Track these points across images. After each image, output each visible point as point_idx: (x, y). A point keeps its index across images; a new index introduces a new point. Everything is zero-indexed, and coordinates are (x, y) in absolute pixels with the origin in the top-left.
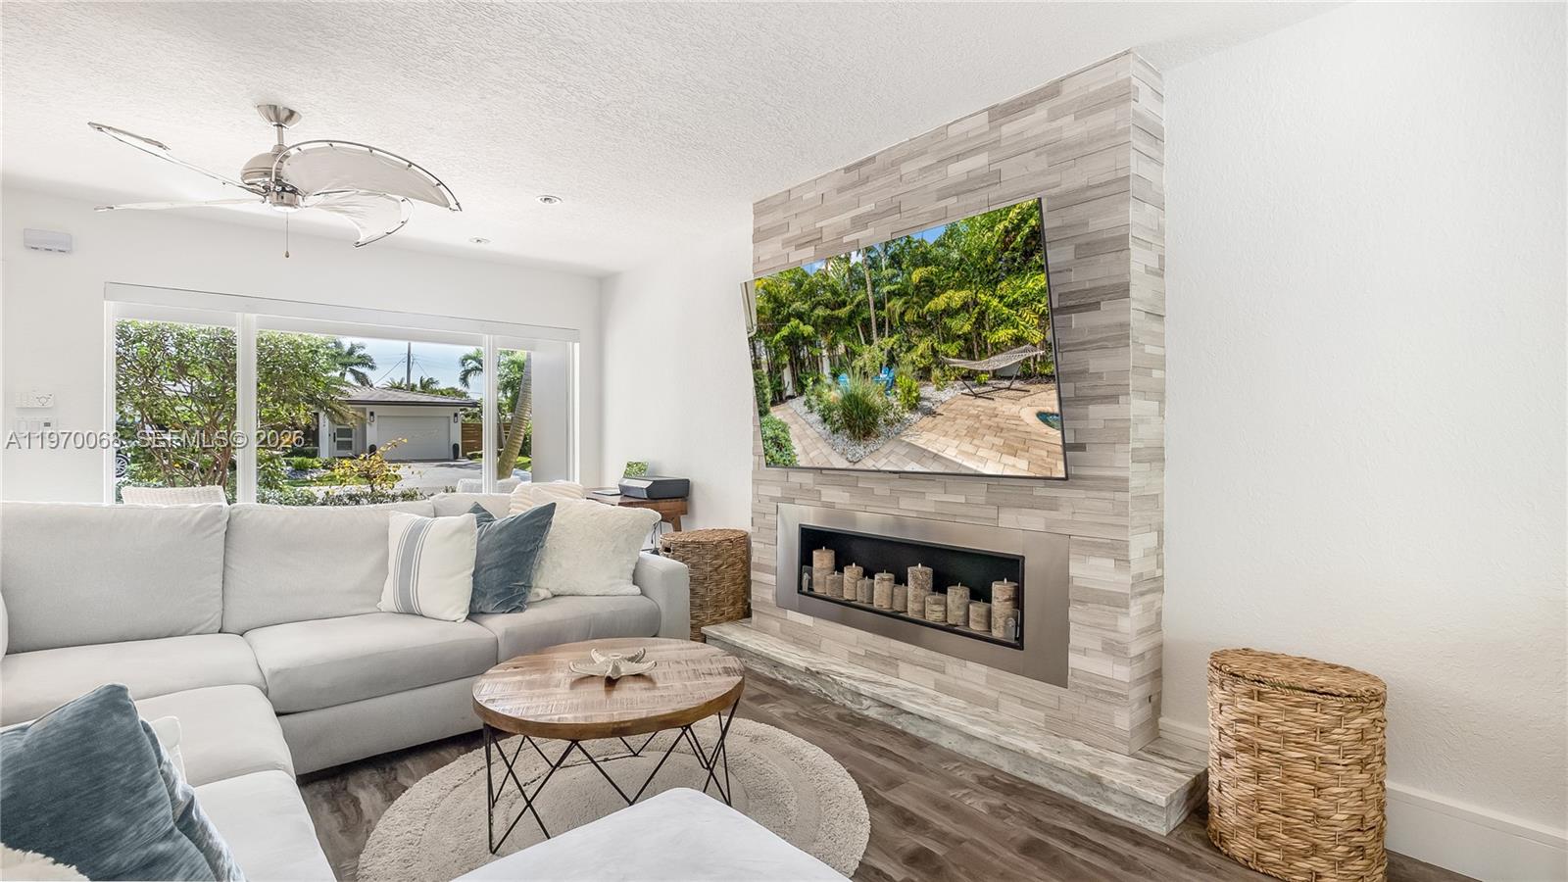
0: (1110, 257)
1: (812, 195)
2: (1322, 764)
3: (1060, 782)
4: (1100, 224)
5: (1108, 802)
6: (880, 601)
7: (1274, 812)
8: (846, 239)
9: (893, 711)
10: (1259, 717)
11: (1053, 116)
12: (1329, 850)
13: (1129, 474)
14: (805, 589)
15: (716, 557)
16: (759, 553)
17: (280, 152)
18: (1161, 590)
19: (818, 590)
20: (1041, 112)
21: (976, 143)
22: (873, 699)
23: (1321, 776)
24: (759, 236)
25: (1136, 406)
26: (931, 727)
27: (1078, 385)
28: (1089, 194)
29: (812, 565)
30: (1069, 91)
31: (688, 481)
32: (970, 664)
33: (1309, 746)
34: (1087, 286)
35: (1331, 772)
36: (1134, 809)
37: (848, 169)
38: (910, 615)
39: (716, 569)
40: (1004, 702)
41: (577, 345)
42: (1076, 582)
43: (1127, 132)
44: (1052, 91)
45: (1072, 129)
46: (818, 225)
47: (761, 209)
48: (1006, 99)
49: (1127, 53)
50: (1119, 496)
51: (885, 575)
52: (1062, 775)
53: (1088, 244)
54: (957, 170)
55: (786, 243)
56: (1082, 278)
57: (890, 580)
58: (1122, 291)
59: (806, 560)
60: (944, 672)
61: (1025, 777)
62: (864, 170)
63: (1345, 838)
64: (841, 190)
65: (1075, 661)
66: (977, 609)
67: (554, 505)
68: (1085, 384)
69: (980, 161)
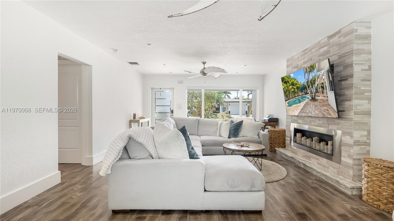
0: (350, 68)
1: (296, 57)
2: (381, 181)
3: (333, 182)
4: (348, 61)
5: (341, 187)
6: (308, 144)
7: (370, 191)
8: (302, 66)
9: (305, 166)
10: (368, 170)
11: (339, 37)
12: (382, 201)
13: (353, 117)
14: (295, 141)
15: (279, 134)
16: (287, 134)
17: (204, 68)
18: (370, 145)
19: (297, 142)
20: (337, 37)
21: (325, 44)
22: (302, 164)
23: (381, 184)
24: (288, 66)
25: (355, 102)
26: (312, 170)
27: (344, 97)
28: (346, 54)
29: (296, 136)
30: (343, 32)
31: (278, 118)
32: (323, 158)
33: (378, 177)
34: (346, 75)
35: (383, 183)
36: (346, 189)
37: (303, 51)
38: (313, 148)
39: (279, 136)
40: (329, 167)
41: (258, 90)
42: (343, 141)
43: (353, 40)
44: (339, 32)
45: (343, 40)
46: (298, 64)
47: (288, 61)
48: (330, 35)
49: (353, 22)
50: (351, 122)
51: (310, 139)
52: (333, 181)
53: (345, 66)
54: (322, 50)
55: (292, 68)
56: (344, 73)
57: (311, 140)
58: (352, 76)
59: (295, 135)
60: (319, 160)
61: (327, 181)
62: (306, 51)
63: (387, 199)
64: (301, 56)
65: (343, 159)
66: (326, 147)
67: (243, 121)
68: (345, 97)
69: (325, 48)
